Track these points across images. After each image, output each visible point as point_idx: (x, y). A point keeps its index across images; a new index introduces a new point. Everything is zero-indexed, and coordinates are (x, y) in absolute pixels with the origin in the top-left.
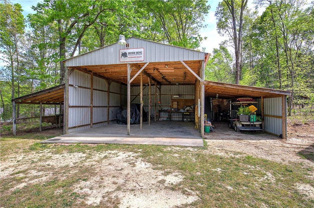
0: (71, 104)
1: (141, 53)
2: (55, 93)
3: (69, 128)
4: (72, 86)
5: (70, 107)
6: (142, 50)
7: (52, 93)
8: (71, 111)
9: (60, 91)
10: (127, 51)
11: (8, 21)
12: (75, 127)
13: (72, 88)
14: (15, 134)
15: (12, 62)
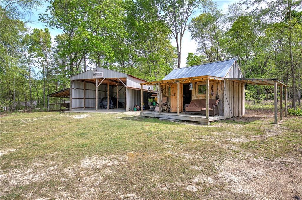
0: (73, 97)
1: (101, 74)
2: (66, 92)
3: (72, 108)
4: (74, 88)
5: (72, 98)
6: (102, 72)
7: (65, 92)
8: (73, 100)
9: (68, 91)
10: (96, 73)
11: (41, 40)
12: (75, 108)
13: (74, 89)
14: (49, 111)
15: (43, 68)
